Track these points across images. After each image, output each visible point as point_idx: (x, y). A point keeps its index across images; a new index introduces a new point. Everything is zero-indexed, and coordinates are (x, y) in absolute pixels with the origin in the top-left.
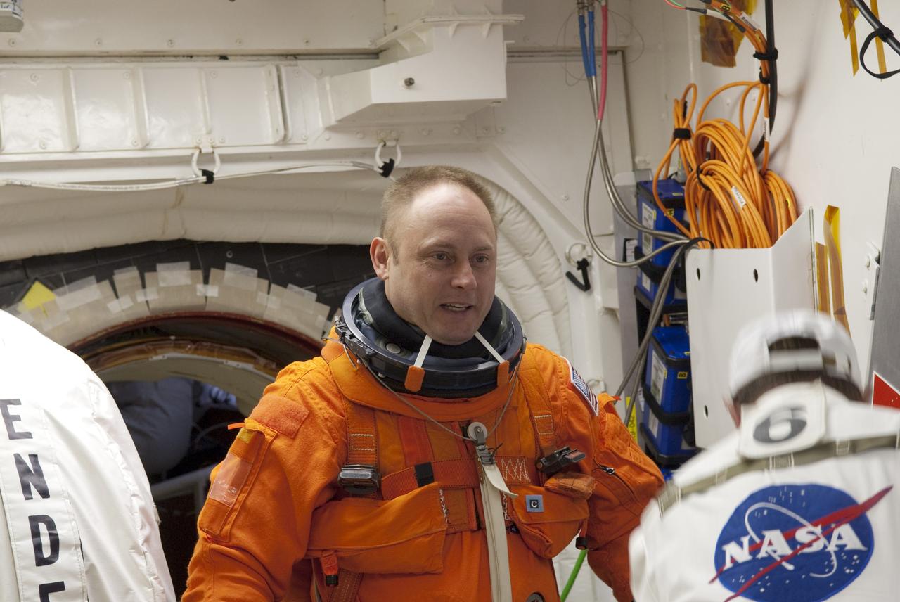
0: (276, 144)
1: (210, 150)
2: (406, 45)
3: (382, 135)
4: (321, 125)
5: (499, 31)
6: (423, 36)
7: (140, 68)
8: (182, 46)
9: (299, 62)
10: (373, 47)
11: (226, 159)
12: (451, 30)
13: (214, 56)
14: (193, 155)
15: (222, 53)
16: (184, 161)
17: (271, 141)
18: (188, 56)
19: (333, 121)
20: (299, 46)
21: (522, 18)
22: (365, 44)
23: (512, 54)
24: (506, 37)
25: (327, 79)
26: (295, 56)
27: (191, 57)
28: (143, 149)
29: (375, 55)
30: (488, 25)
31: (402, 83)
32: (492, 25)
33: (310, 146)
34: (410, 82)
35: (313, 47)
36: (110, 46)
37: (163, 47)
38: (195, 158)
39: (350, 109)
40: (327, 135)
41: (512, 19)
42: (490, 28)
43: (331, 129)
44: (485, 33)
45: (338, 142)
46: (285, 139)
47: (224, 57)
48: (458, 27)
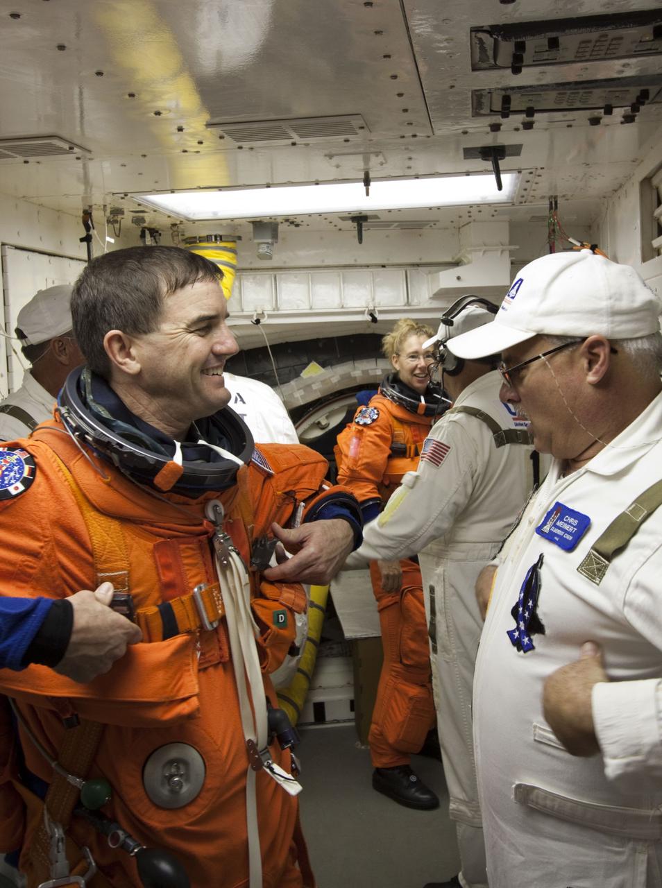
0: (405, 305)
1: (373, 308)
2: (465, 261)
4: (427, 297)
5: (507, 254)
6: (469, 257)
7: (341, 271)
8: (360, 262)
9: (419, 268)
10: (453, 261)
11: (381, 312)
12: (481, 253)
13: (379, 266)
14: (365, 311)
15: (382, 265)
16: (362, 313)
17: (403, 304)
19: (431, 296)
20: (416, 261)
21: (517, 247)
22: (449, 259)
23: (512, 263)
24: (511, 256)
25: (430, 276)
26: (418, 265)
27: (368, 266)
28: (343, 307)
29: (457, 264)
30: (499, 252)
31: (455, 278)
32: (502, 252)
33: (422, 306)
34: (459, 278)
35: (424, 260)
36: (328, 262)
37: (352, 262)
38: (366, 312)
39: (436, 290)
40: (430, 301)
41: (513, 247)
43: (431, 298)
45: (436, 304)
46: (408, 303)
47: (384, 266)
48: (485, 252)
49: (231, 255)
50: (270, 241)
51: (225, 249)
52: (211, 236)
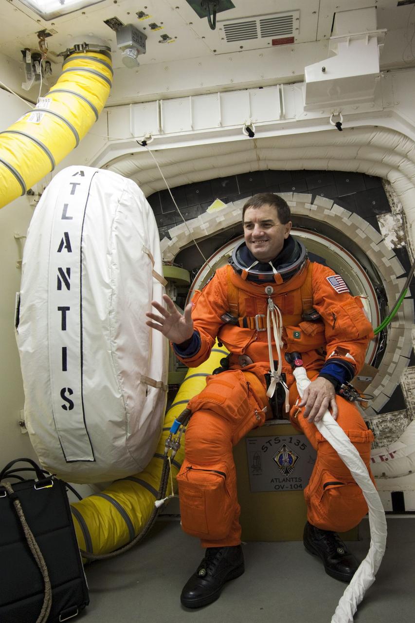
0: (281, 119)
1: (250, 124)
3: (332, 111)
5: (375, 40)
9: (294, 85)
11: (259, 128)
12: (348, 43)
13: (257, 88)
14: (242, 128)
15: (260, 86)
16: (240, 131)
17: (277, 118)
18: (245, 89)
20: (289, 75)
21: (385, 30)
24: (379, 43)
30: (367, 37)
31: (321, 72)
32: (370, 38)
33: (297, 118)
34: (323, 69)
35: (296, 74)
38: (244, 129)
40: (305, 113)
41: (381, 31)
42: (369, 40)
43: (307, 110)
44: (367, 44)
45: (311, 116)
46: (282, 116)
47: (261, 88)
48: (350, 40)
49: (101, 66)
50: (130, 43)
51: (95, 59)
52: (78, 46)
